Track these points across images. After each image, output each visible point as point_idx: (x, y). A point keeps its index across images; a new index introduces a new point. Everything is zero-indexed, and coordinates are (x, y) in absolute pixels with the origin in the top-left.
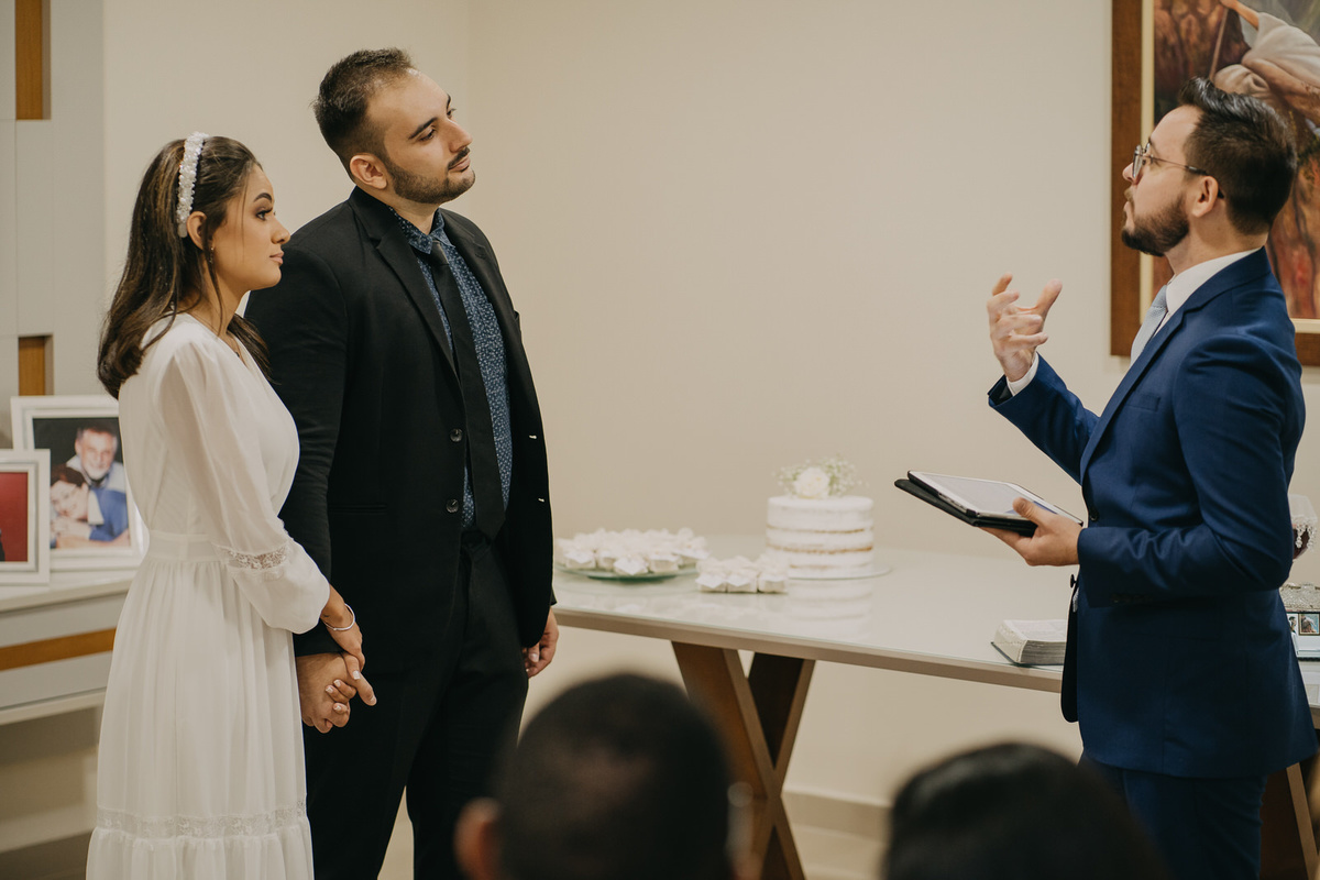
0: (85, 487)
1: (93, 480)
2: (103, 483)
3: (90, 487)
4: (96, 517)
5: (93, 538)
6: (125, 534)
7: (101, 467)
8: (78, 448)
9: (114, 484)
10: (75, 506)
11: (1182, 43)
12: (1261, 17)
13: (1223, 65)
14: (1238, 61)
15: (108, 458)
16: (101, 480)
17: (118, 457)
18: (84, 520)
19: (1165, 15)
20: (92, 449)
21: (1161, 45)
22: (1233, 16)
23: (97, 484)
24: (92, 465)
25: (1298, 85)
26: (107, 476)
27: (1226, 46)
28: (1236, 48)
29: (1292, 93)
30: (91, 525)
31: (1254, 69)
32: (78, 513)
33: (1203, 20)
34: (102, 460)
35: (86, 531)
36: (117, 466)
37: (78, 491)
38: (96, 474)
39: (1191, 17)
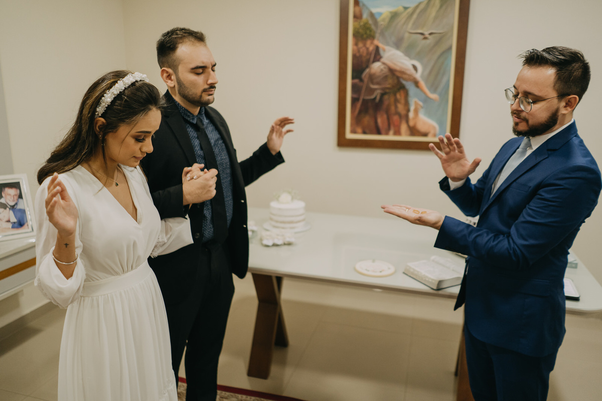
0: (8, 209)
1: (10, 206)
2: (15, 207)
3: (10, 209)
4: (14, 219)
5: (13, 227)
6: (26, 225)
7: (14, 201)
8: (3, 195)
9: (19, 207)
10: (4, 217)
11: (361, 56)
12: (387, 48)
13: (374, 61)
14: (378, 60)
15: (16, 198)
16: (14, 205)
17: (20, 196)
18: (9, 221)
19: (355, 47)
20: (10, 195)
21: (354, 56)
22: (377, 48)
23: (13, 208)
24: (10, 200)
25: (398, 68)
26: (16, 204)
27: (375, 57)
28: (378, 57)
29: (396, 71)
30: (12, 223)
31: (384, 63)
32: (6, 219)
33: (367, 49)
34: (14, 198)
35: (10, 225)
36: (20, 200)
37: (5, 210)
38: (12, 204)
39: (364, 48)
